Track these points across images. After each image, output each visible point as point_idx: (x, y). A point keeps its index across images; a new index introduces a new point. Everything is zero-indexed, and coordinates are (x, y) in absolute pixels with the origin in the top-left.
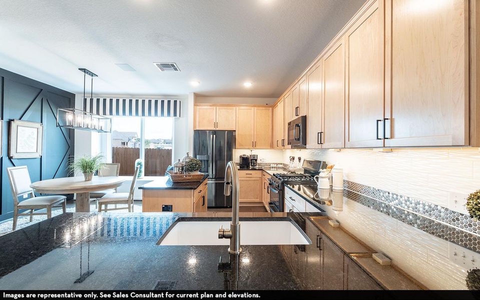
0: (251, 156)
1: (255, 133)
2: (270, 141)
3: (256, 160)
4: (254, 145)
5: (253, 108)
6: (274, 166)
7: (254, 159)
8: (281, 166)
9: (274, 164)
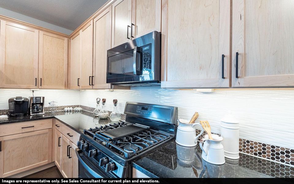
0: (32, 98)
1: (41, 67)
2: (64, 79)
3: (42, 104)
4: (39, 83)
5: (37, 31)
6: (69, 109)
7: (38, 103)
8: (79, 109)
9: (70, 107)
